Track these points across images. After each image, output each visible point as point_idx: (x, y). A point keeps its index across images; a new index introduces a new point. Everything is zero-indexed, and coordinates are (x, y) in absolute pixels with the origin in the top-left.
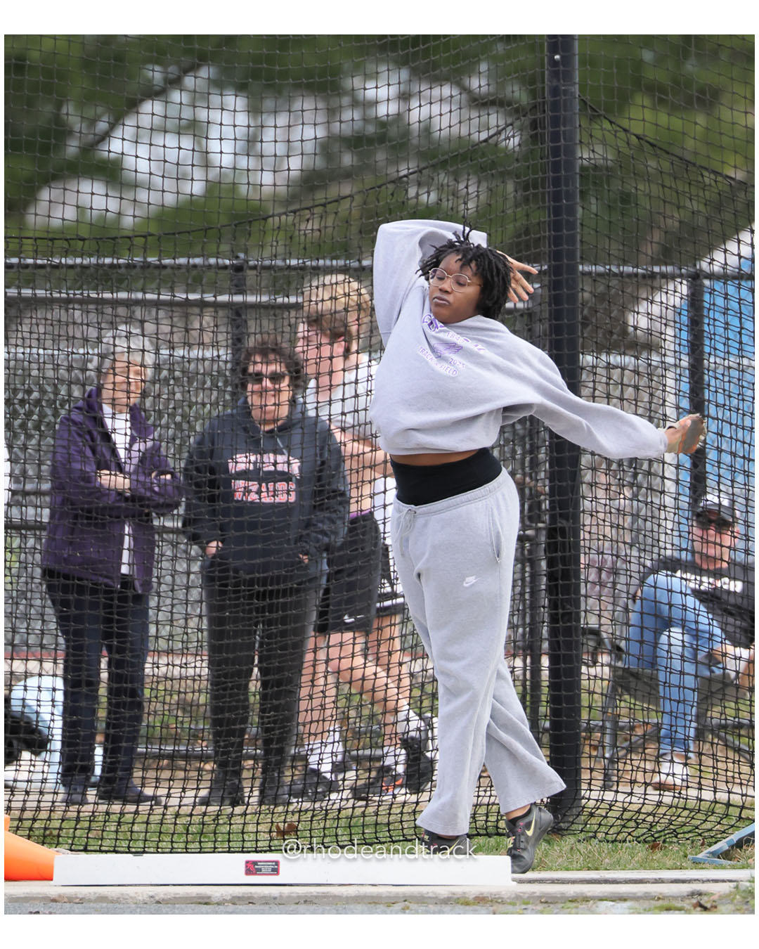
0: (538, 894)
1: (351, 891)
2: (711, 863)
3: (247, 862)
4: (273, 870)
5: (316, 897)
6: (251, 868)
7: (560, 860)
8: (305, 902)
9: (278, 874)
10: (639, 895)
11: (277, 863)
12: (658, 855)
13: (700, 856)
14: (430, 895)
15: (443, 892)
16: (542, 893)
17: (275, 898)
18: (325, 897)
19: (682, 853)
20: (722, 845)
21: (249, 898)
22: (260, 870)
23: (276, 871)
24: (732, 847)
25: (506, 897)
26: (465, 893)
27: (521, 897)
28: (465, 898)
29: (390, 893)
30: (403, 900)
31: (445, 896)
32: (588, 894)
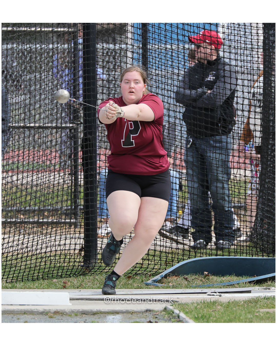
0: (81, 310)
2: (154, 285)
7: (89, 283)
10: (124, 311)
12: (131, 281)
13: (149, 282)
14: (35, 310)
15: (41, 309)
16: (82, 310)
19: (141, 280)
20: (158, 277)
24: (163, 278)
25: (67, 311)
26: (50, 310)
27: (74, 312)
28: (50, 312)
29: (18, 309)
30: (24, 312)
31: (42, 311)
32: (102, 311)
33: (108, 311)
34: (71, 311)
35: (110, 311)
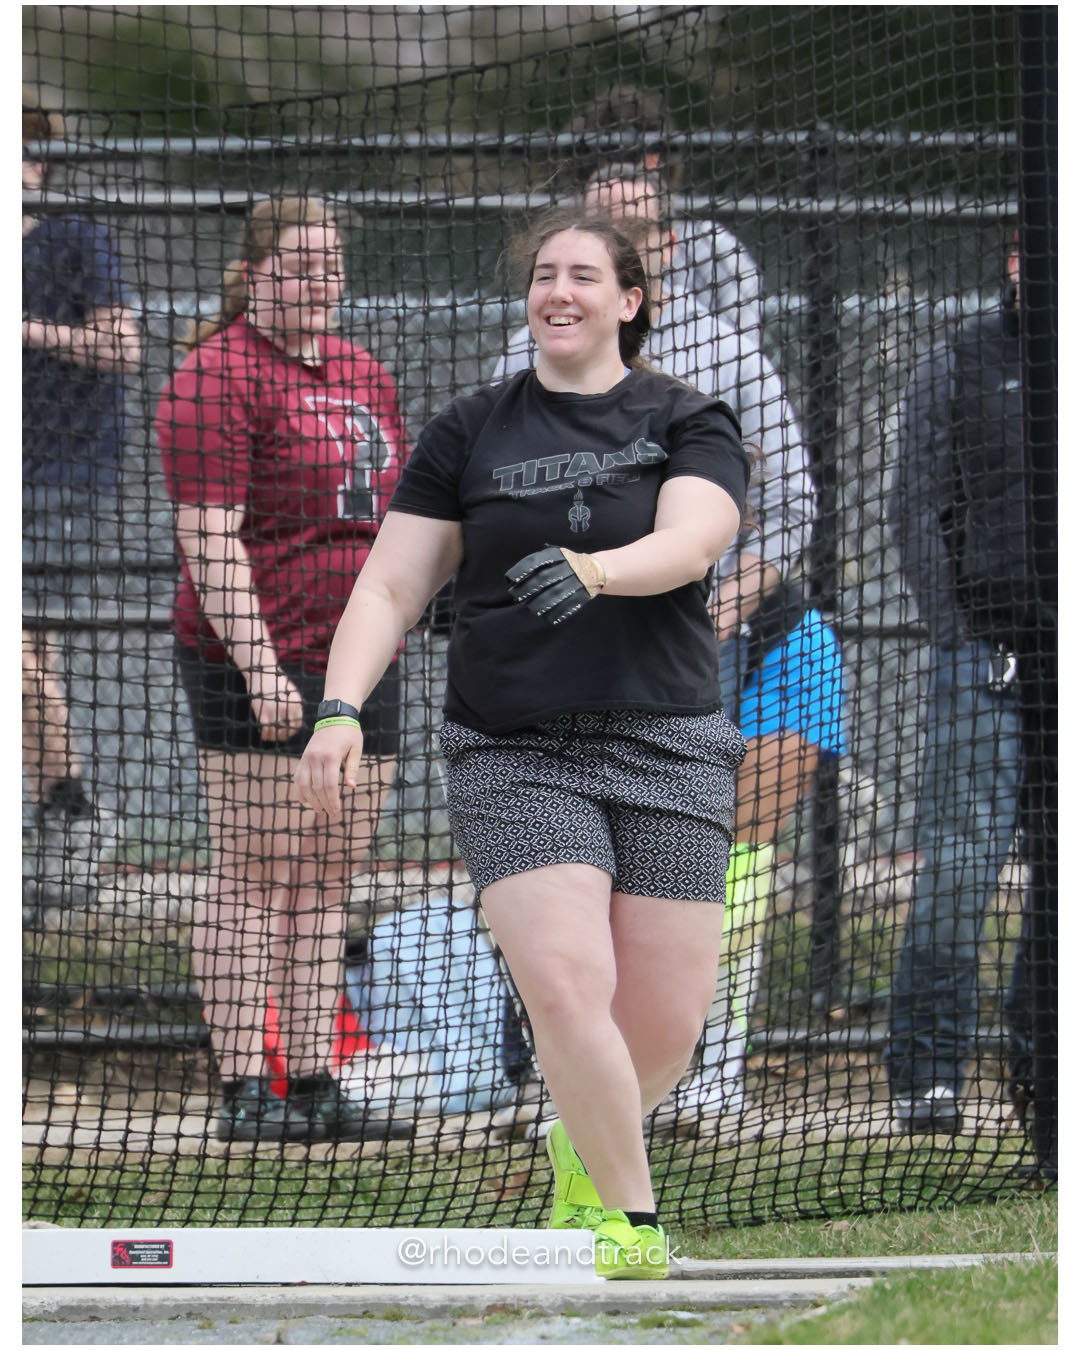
0: (602, 1300)
1: (272, 1296)
3: (115, 1244)
4: (162, 1258)
5: (208, 1307)
6: (123, 1255)
8: (189, 1315)
9: (169, 1265)
11: (168, 1245)
14: (411, 1301)
15: (435, 1297)
16: (611, 1297)
17: (136, 1309)
18: (223, 1307)
21: (89, 1309)
22: (138, 1258)
23: (166, 1260)
25: (545, 1304)
26: (472, 1298)
27: (572, 1304)
28: (472, 1307)
29: (339, 1298)
30: (360, 1312)
31: (438, 1304)
32: (693, 1299)
33: (714, 1299)
34: (559, 1303)
35: (723, 1298)
